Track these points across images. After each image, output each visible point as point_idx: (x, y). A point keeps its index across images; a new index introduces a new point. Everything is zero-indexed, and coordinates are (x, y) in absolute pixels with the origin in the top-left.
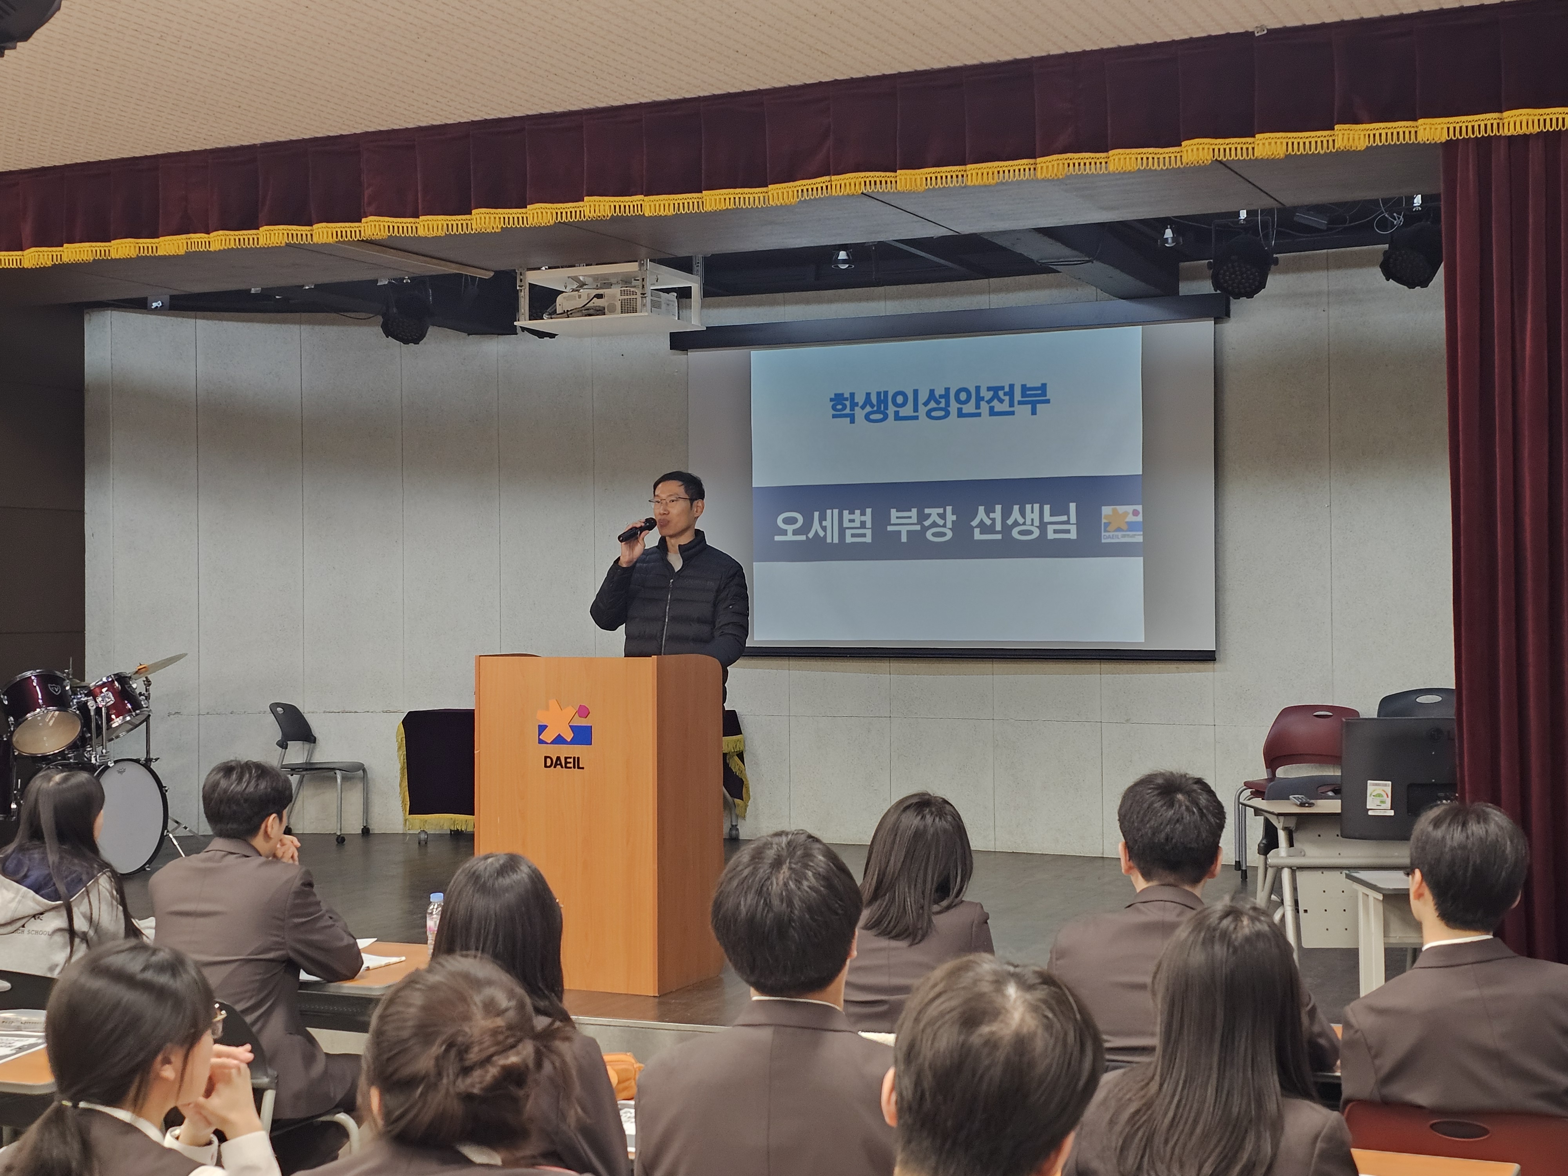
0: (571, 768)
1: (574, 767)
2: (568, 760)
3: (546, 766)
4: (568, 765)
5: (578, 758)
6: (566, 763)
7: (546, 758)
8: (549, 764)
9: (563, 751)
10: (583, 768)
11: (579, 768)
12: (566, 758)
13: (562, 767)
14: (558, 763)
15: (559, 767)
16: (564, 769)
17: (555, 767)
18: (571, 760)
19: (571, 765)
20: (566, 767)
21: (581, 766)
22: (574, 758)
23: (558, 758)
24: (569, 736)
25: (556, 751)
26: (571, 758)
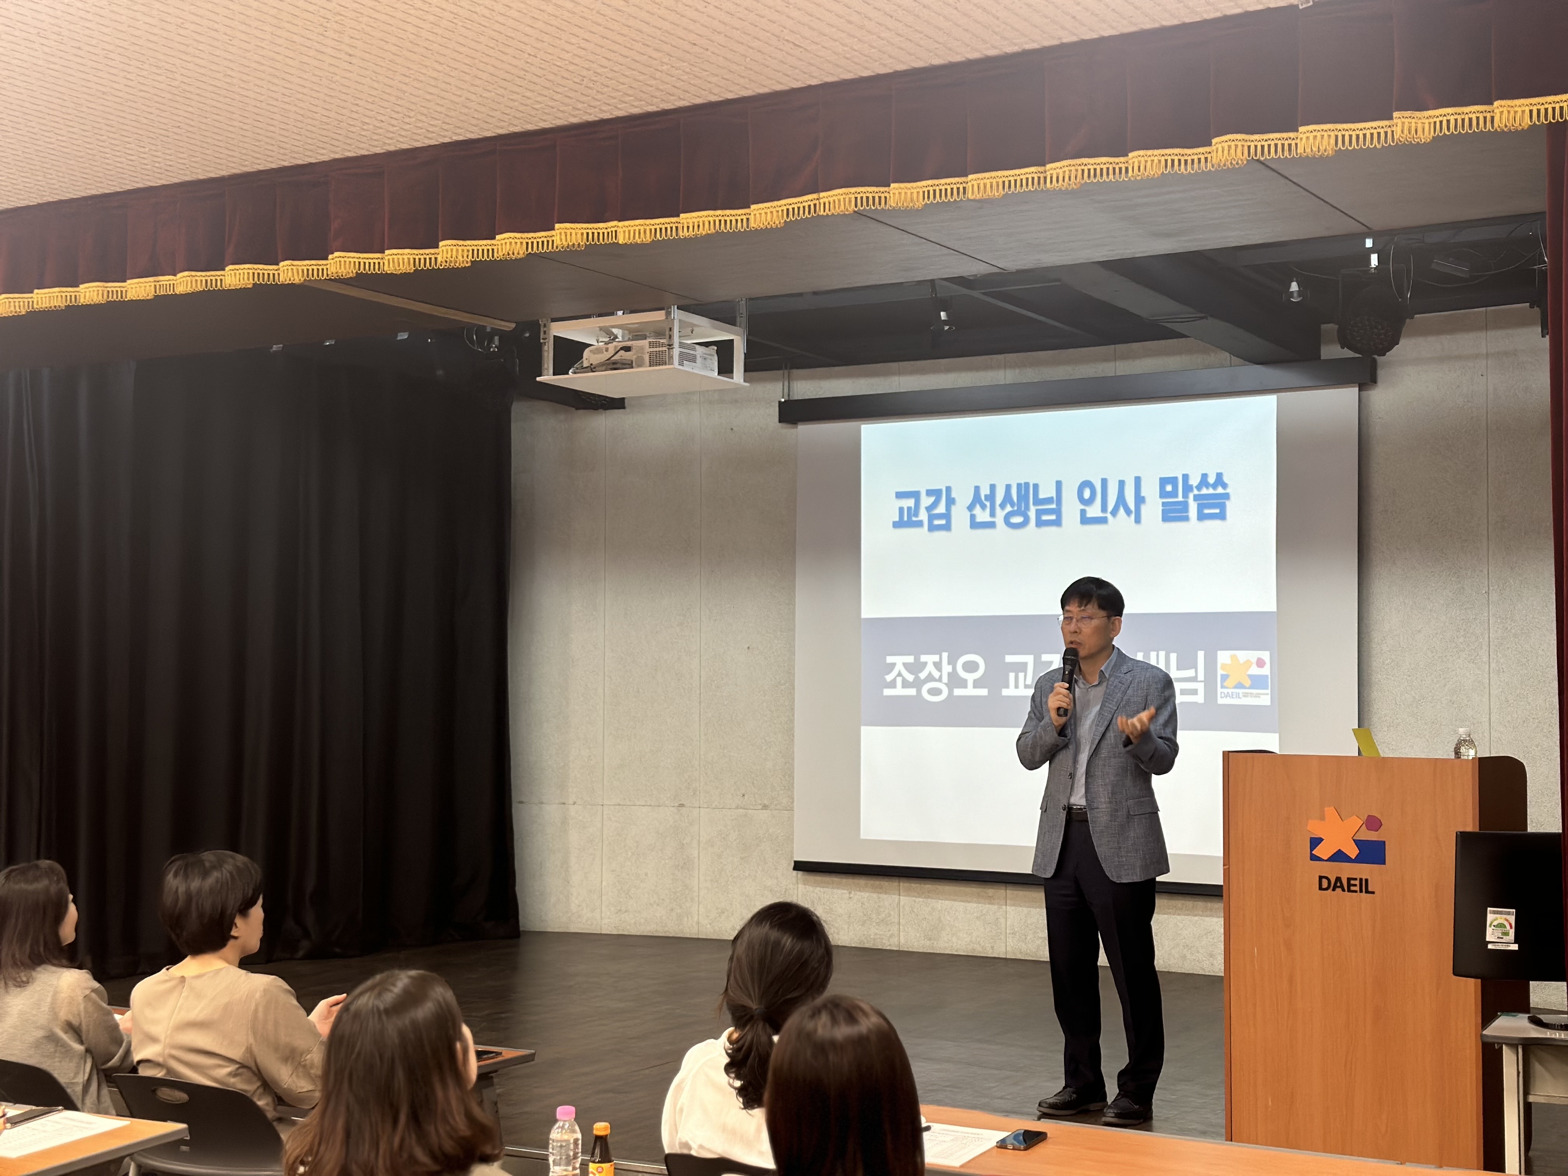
0: (1356, 892)
1: (1361, 891)
2: (1352, 882)
3: (1321, 888)
4: (1352, 888)
5: (1367, 880)
6: (1349, 885)
7: (1321, 878)
8: (1325, 884)
9: (1346, 871)
10: (1373, 893)
11: (1367, 892)
12: (1349, 879)
13: (1343, 890)
14: (1339, 884)
15: (1339, 890)
16: (1346, 892)
17: (1334, 890)
18: (1357, 882)
19: (1357, 888)
20: (1349, 891)
21: (1370, 889)
22: (1361, 880)
23: (1338, 879)
24: (1353, 851)
25: (1334, 870)
26: (1356, 879)
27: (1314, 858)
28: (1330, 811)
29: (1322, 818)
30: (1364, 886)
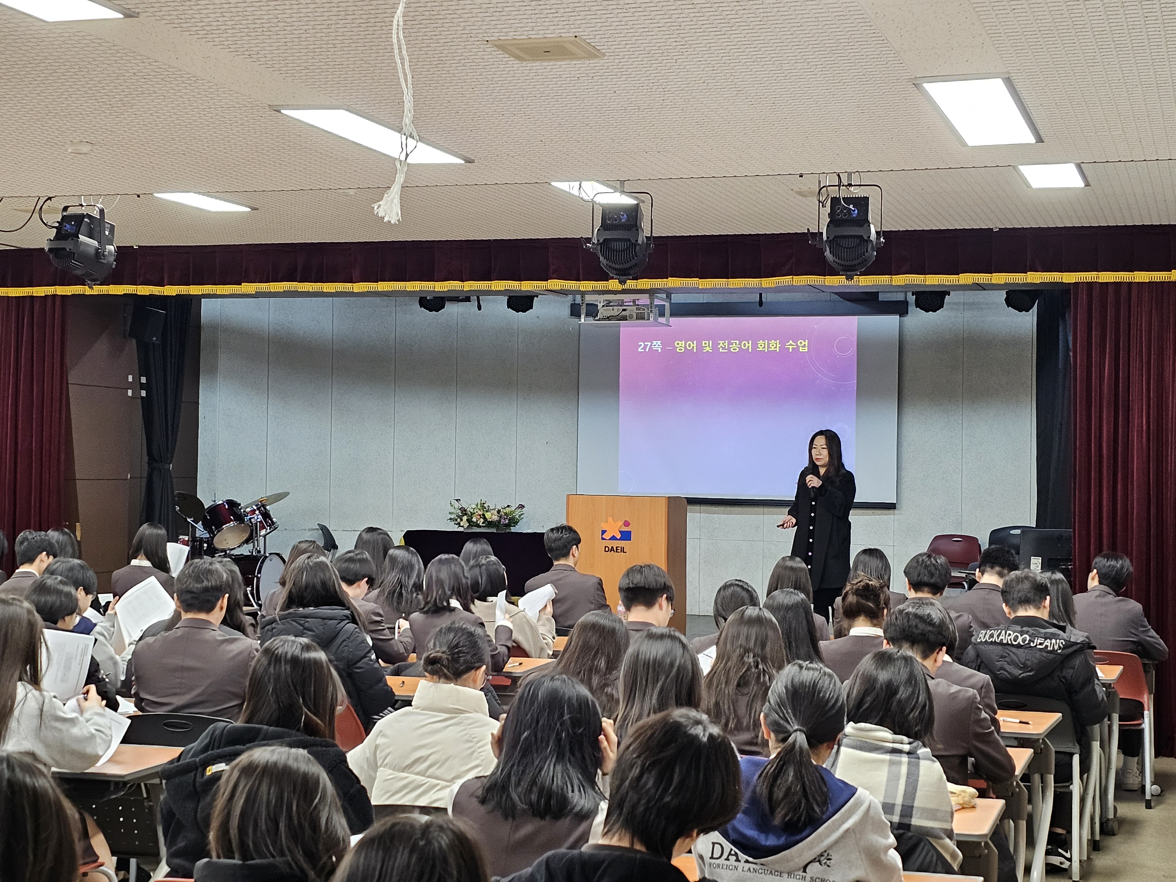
27: (603, 539)
28: (610, 519)
29: (607, 522)
30: (623, 550)
